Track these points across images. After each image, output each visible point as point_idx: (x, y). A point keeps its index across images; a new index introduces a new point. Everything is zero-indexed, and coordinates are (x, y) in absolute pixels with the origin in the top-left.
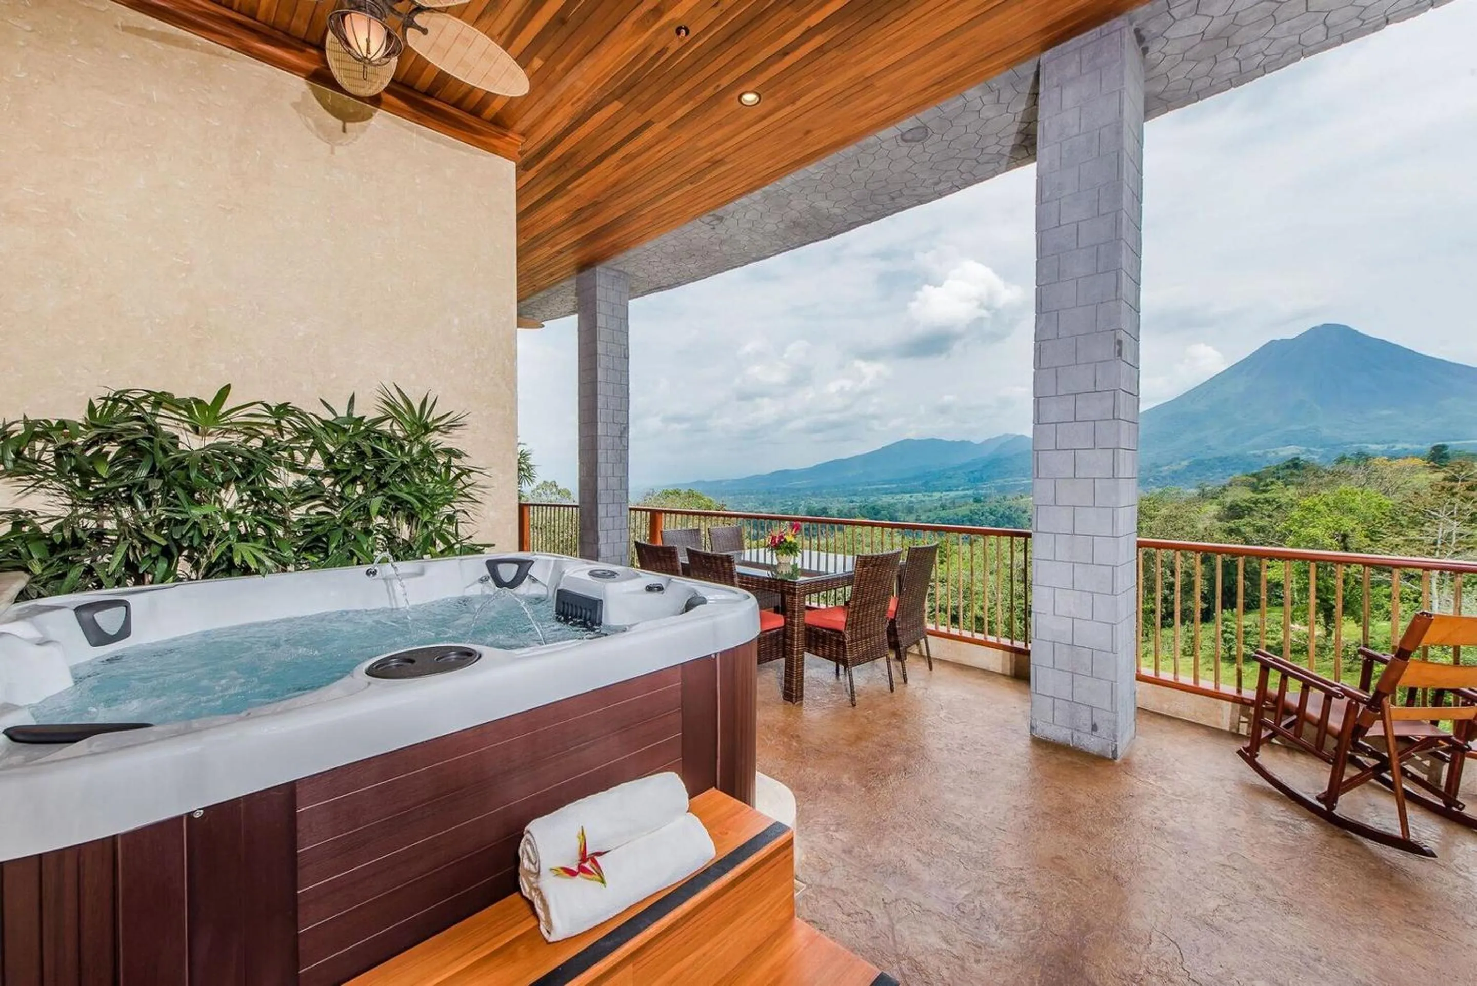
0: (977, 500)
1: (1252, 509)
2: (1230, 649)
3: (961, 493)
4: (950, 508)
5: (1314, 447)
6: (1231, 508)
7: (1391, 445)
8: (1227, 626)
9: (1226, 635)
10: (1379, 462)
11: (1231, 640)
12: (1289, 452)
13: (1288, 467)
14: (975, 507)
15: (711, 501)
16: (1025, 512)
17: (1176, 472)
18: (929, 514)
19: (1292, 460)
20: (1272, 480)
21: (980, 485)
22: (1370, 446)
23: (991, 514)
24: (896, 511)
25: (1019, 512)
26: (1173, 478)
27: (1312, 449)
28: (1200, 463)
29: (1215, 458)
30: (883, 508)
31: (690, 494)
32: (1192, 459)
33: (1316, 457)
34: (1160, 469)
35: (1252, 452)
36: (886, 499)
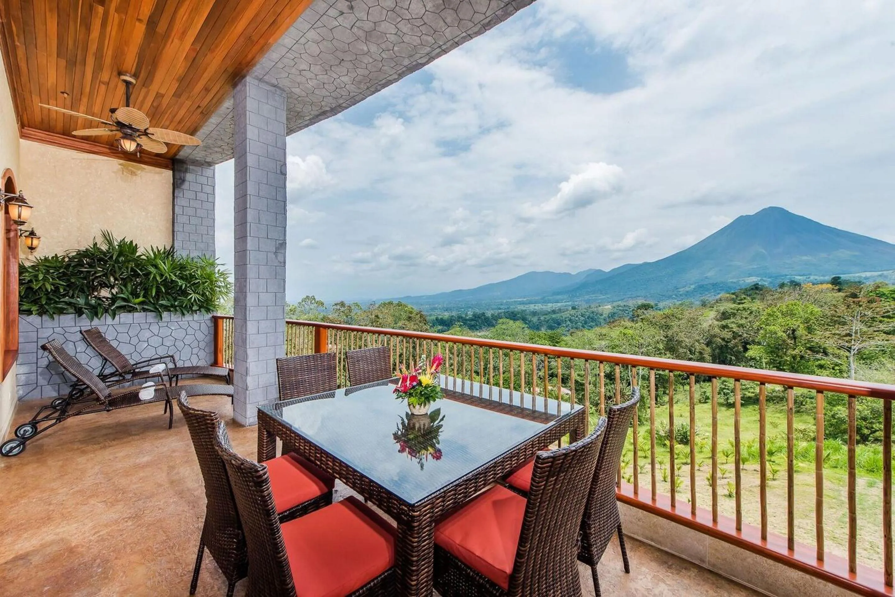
0: (574, 308)
1: (735, 314)
2: (728, 399)
3: (565, 304)
4: (558, 313)
5: (765, 277)
6: (723, 313)
7: (808, 277)
8: (725, 385)
9: (724, 391)
10: (806, 286)
11: (728, 394)
12: (752, 280)
13: (752, 289)
14: (573, 312)
15: (412, 308)
16: (602, 315)
17: (687, 292)
18: (545, 316)
19: (755, 285)
20: (744, 296)
21: (575, 299)
22: (796, 277)
23: (582, 316)
24: (526, 315)
25: (598, 315)
26: (686, 295)
27: (764, 279)
28: (701, 287)
29: (710, 284)
30: (518, 313)
31: (399, 304)
32: (697, 285)
33: (766, 283)
34: (680, 290)
35: (731, 280)
36: (520, 308)
